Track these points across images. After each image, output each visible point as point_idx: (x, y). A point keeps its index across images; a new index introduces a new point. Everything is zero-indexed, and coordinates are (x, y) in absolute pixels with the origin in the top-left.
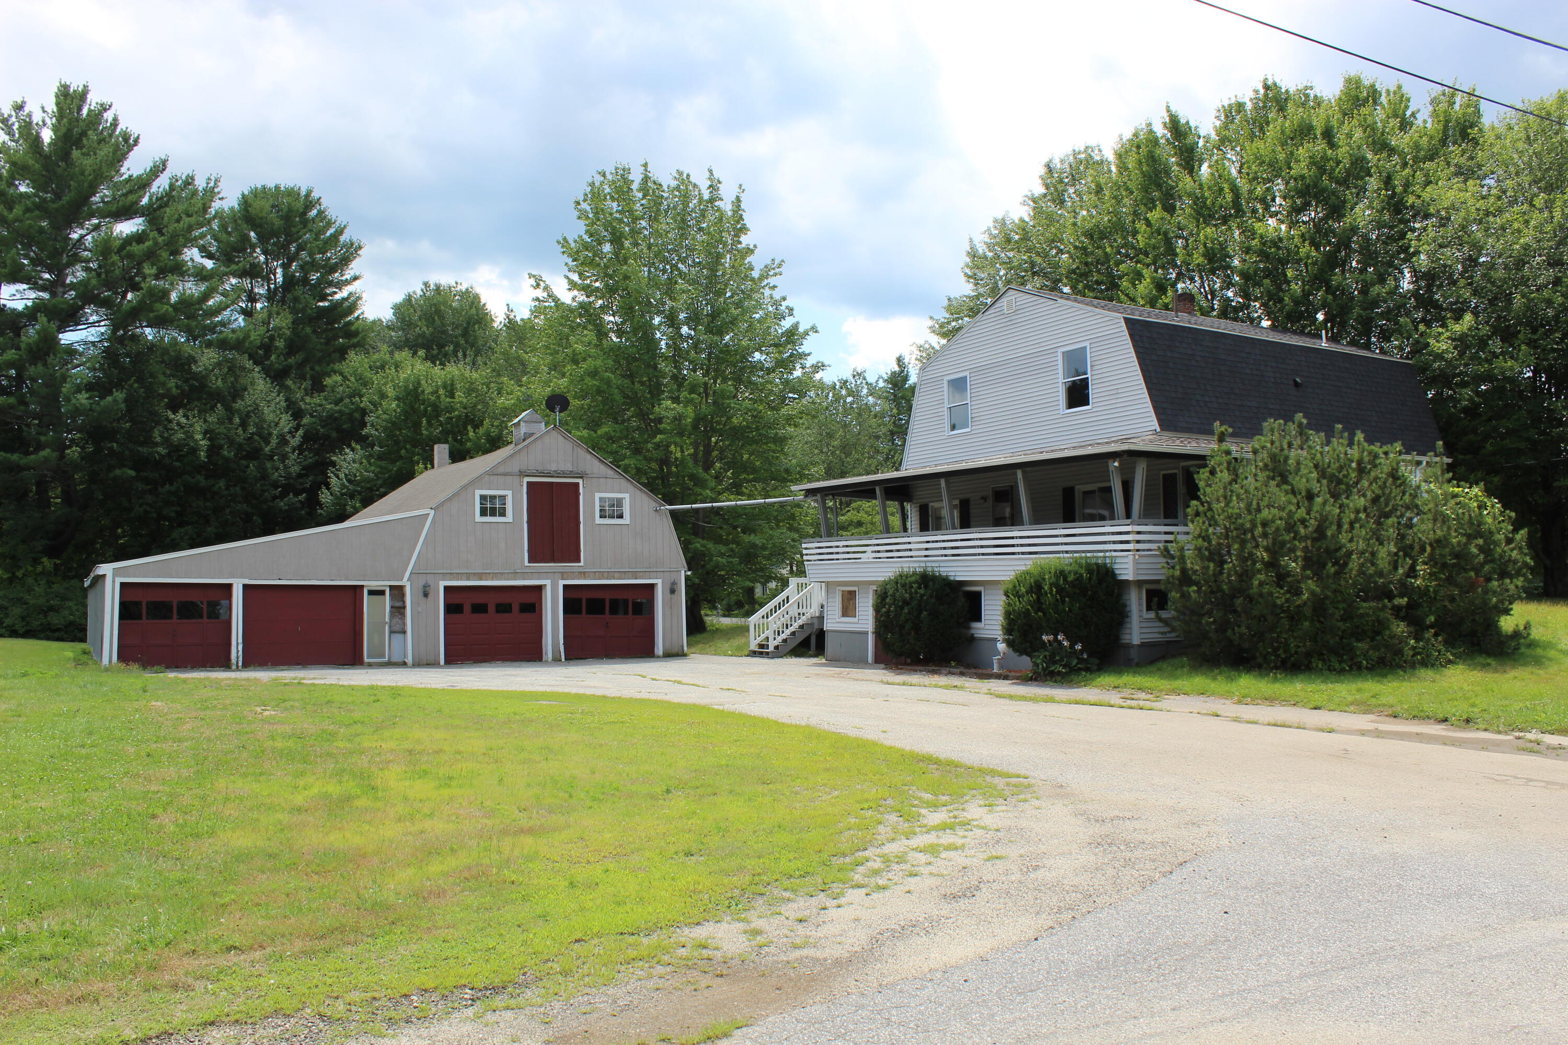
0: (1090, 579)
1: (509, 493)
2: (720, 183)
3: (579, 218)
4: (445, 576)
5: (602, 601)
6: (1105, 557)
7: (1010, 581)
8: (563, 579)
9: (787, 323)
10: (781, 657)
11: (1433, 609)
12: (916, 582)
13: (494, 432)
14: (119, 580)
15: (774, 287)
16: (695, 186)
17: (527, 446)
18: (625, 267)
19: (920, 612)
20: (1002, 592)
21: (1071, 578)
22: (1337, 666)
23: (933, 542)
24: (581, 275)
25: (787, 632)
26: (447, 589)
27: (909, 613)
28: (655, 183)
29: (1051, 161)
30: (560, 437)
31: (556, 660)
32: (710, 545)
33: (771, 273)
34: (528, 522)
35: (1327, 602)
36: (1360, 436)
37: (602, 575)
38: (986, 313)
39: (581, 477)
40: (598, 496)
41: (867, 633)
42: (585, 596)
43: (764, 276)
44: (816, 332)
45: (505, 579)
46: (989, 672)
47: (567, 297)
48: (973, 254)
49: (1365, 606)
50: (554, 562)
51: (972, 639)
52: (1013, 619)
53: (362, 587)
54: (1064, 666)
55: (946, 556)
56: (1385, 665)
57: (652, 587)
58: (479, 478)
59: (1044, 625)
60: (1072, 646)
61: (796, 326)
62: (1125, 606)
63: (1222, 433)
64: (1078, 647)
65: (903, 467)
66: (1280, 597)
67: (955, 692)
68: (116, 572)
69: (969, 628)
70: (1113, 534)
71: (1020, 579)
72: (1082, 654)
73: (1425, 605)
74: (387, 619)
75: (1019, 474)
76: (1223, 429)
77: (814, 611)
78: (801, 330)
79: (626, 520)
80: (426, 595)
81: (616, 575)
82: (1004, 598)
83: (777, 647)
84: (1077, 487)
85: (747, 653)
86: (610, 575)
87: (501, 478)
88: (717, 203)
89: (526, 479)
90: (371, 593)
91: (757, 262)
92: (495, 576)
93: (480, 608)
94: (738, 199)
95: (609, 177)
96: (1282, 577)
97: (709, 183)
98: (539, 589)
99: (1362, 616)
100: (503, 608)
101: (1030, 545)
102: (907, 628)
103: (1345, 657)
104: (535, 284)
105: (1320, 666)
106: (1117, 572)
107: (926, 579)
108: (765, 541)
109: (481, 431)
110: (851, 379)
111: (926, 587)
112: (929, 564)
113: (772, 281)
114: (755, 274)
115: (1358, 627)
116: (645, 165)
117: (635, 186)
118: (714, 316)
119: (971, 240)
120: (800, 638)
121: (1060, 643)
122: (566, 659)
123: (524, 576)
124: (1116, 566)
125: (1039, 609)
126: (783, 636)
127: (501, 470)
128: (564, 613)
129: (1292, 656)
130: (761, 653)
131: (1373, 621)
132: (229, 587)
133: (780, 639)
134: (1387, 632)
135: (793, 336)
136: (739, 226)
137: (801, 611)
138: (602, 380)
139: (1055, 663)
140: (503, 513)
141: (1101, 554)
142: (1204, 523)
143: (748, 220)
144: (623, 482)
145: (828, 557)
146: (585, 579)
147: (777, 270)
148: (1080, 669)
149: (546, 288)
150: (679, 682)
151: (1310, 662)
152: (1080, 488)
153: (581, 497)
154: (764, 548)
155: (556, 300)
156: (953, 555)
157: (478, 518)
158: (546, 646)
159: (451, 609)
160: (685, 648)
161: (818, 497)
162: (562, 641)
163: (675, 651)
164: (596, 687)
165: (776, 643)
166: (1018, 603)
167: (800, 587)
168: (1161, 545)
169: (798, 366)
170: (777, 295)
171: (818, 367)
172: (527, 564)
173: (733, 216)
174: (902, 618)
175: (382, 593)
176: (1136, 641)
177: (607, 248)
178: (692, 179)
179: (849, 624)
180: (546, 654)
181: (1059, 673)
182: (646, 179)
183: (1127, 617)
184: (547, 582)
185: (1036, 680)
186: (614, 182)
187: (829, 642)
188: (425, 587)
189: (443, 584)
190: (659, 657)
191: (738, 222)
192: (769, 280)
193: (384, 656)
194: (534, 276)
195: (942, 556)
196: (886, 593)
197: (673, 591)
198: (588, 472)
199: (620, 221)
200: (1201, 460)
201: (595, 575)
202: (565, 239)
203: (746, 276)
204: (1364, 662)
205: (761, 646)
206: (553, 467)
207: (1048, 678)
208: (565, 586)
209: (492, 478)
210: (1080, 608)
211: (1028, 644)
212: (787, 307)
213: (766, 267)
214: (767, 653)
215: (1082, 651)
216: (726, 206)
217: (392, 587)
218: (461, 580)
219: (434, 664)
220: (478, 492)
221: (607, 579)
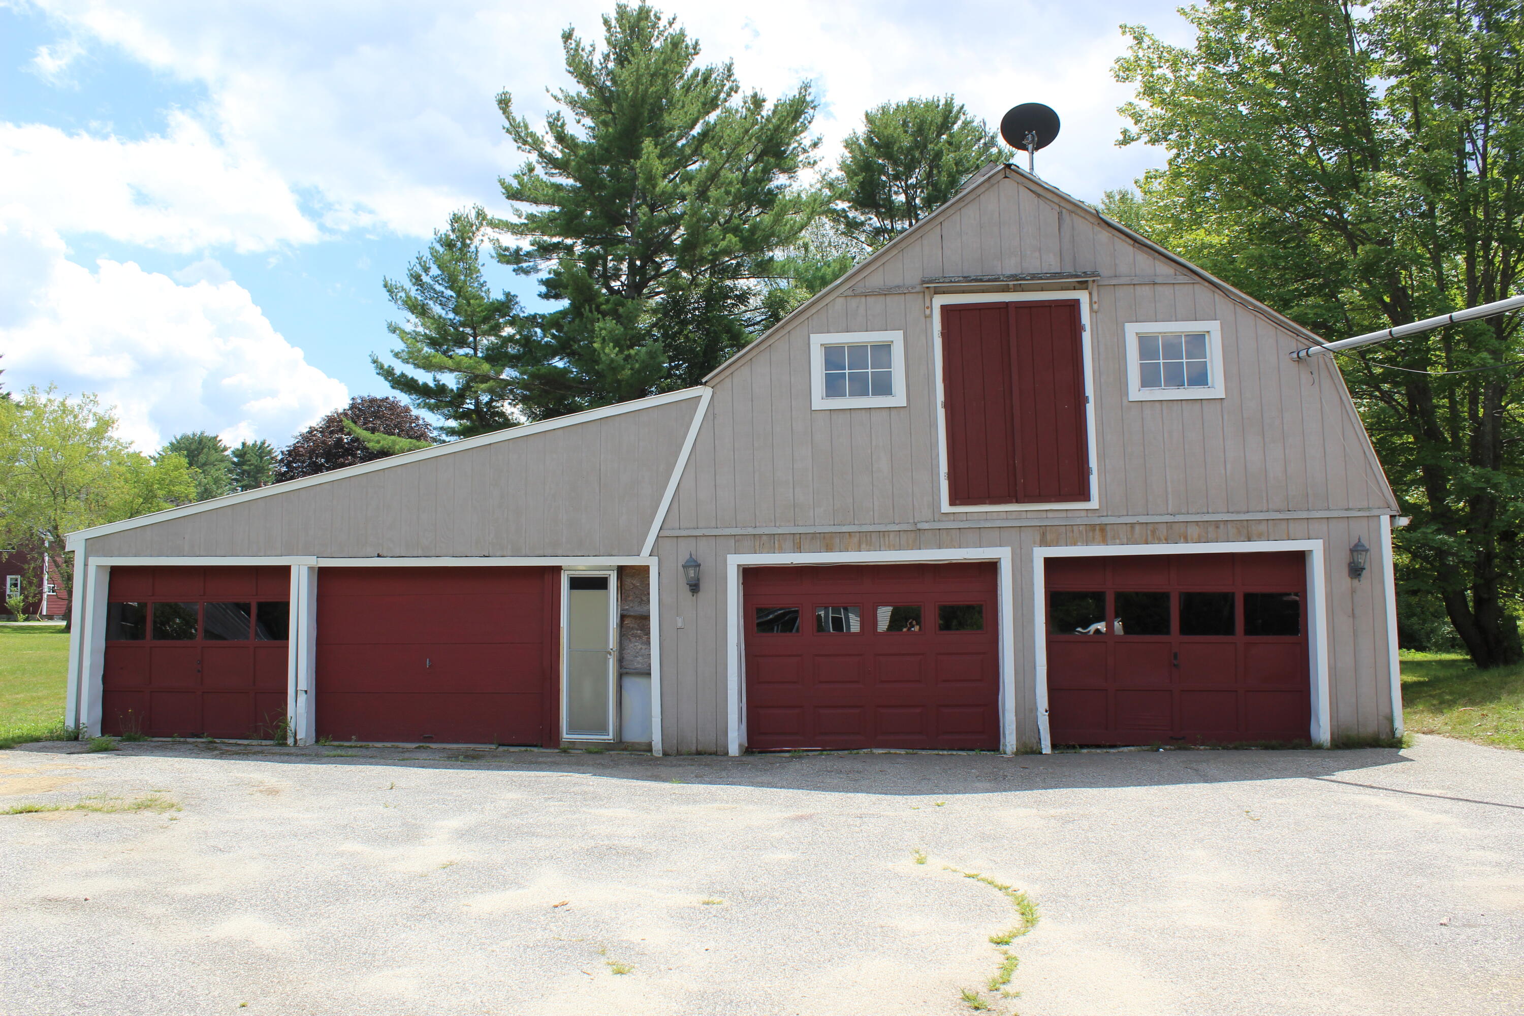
1: (896, 338)
4: (740, 543)
5: (1159, 600)
8: (1044, 543)
14: (96, 562)
17: (939, 221)
26: (749, 574)
30: (1023, 191)
31: (1029, 752)
34: (948, 405)
37: (1152, 531)
39: (1083, 285)
40: (1132, 330)
42: (1109, 585)
45: (892, 548)
50: (1018, 502)
53: (558, 570)
57: (1299, 559)
58: (820, 304)
68: (93, 547)
74: (612, 642)
79: (1217, 388)
80: (695, 587)
81: (1193, 531)
86: (1173, 531)
87: (876, 305)
89: (939, 301)
90: (578, 583)
92: (865, 540)
98: (989, 570)
122: (1054, 746)
123: (940, 538)
127: (875, 282)
128: (1050, 630)
132: (286, 570)
140: (883, 387)
144: (1203, 293)
146: (1105, 541)
153: (1087, 338)
157: (819, 401)
158: (1005, 713)
160: (1401, 728)
163: (1370, 728)
172: (945, 507)
175: (600, 583)
180: (1003, 734)
184: (1003, 555)
188: (692, 567)
189: (735, 562)
190: (1322, 747)
193: (603, 729)
197: (1358, 571)
198: (1104, 271)
201: (1131, 533)
206: (1010, 267)
208: (1050, 563)
209: (853, 302)
217: (622, 571)
218: (781, 550)
219: (715, 754)
220: (818, 341)
221: (1167, 541)
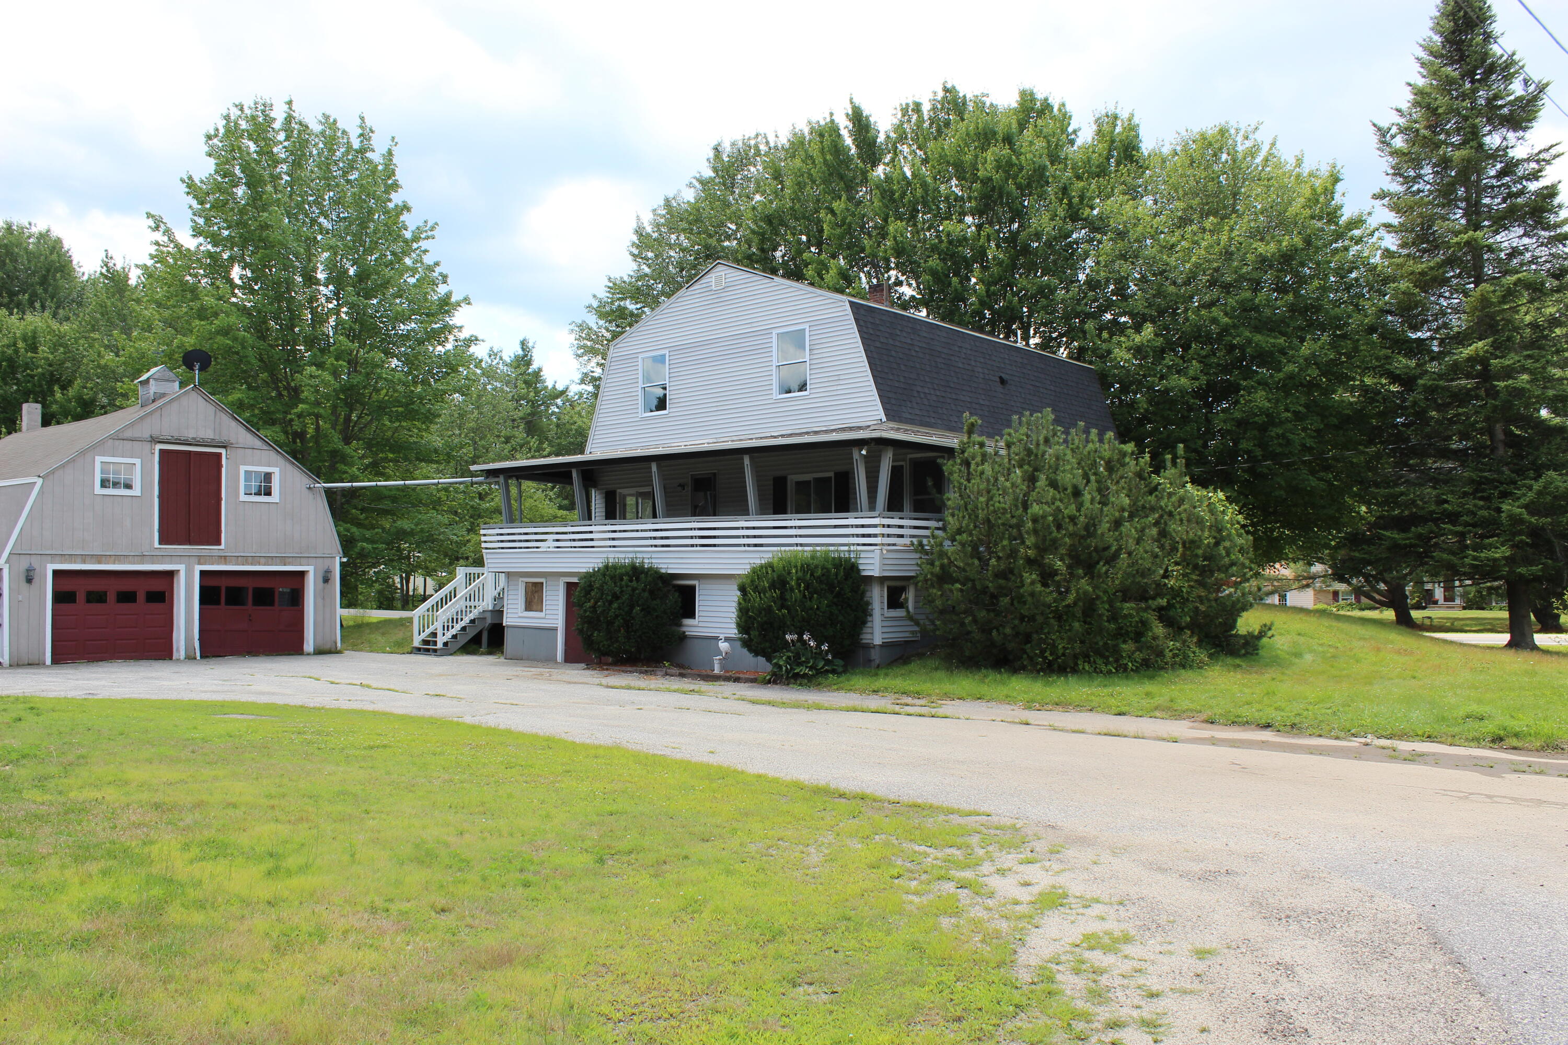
0: (836, 574)
1: (138, 461)
2: (372, 132)
3: (210, 155)
4: (54, 557)
5: (245, 590)
6: (849, 551)
7: (747, 576)
8: (199, 563)
9: (442, 289)
10: (451, 654)
11: (1186, 610)
12: (627, 574)
13: (87, 394)
15: (426, 251)
16: (344, 132)
17: (160, 408)
18: (265, 214)
19: (632, 607)
20: (736, 587)
21: (819, 572)
22: (1104, 668)
23: (620, 531)
24: (207, 220)
25: (458, 627)
26: (56, 573)
27: (619, 608)
28: (300, 124)
29: (719, 145)
30: (200, 398)
31: (190, 658)
32: (354, 529)
33: (423, 236)
34: (159, 496)
35: (1098, 602)
36: (1110, 434)
37: (245, 560)
38: (690, 289)
39: (224, 447)
40: (243, 469)
41: (556, 629)
42: (224, 583)
43: (416, 239)
44: (469, 304)
45: (130, 563)
46: (710, 673)
47: (190, 242)
48: (639, 232)
49: (1128, 607)
50: (190, 544)
51: (683, 637)
52: (750, 617)
54: (811, 668)
55: (656, 546)
56: (1148, 667)
58: (102, 442)
59: (788, 623)
60: (818, 646)
61: (449, 295)
62: (868, 604)
63: (972, 425)
64: (825, 647)
65: (588, 450)
66: (1049, 596)
67: (696, 697)
69: (680, 625)
70: (857, 526)
71: (758, 573)
72: (827, 655)
73: (1178, 606)
75: (747, 460)
76: (972, 420)
77: (487, 604)
78: (453, 300)
79: (275, 497)
80: (29, 580)
81: (262, 560)
82: (739, 593)
83: (446, 644)
84: (789, 477)
85: (409, 650)
86: (254, 560)
87: (128, 444)
88: (369, 155)
89: (159, 447)
91: (411, 221)
92: (118, 558)
93: (97, 597)
94: (390, 153)
95: (248, 112)
96: (1047, 576)
97: (360, 131)
98: (171, 574)
99: (1126, 616)
100: (127, 597)
101: (755, 537)
102: (617, 623)
103: (1111, 659)
104: (153, 225)
105: (1087, 668)
106: (861, 567)
107: (636, 572)
108: (413, 527)
109: (71, 392)
110: (486, 358)
111: (638, 580)
112: (639, 555)
113: (424, 244)
114: (408, 235)
115: (1121, 628)
116: (290, 103)
117: (277, 125)
118: (362, 276)
119: (638, 218)
120: (471, 633)
121: (804, 643)
122: (202, 657)
123: (153, 558)
124: (861, 561)
125: (783, 606)
126: (453, 632)
127: (128, 434)
128: (202, 601)
129: (1059, 657)
130: (428, 650)
131: (1137, 622)
133: (449, 635)
134: (1150, 634)
135: (446, 305)
136: (390, 182)
137: (472, 603)
138: (235, 339)
139: (800, 664)
140: (129, 486)
141: (846, 548)
142: (964, 517)
143: (400, 176)
144: (273, 455)
145: (509, 546)
146: (226, 564)
147: (430, 233)
148: (827, 671)
149: (168, 232)
150: (368, 687)
151: (1076, 664)
152: (793, 478)
153: (224, 470)
154: (412, 533)
155: (178, 246)
156: (663, 546)
157: (98, 490)
158: (178, 641)
159: (60, 597)
160: (339, 645)
161: (501, 479)
162: (197, 636)
163: (327, 647)
164: (273, 694)
165: (445, 639)
166: (758, 599)
167: (470, 579)
168: (915, 541)
169: (451, 338)
170: (428, 260)
171: (473, 340)
172: (157, 545)
173: (384, 170)
174: (611, 613)
176: (878, 641)
177: (240, 191)
178: (339, 125)
179: (533, 619)
180: (178, 650)
181: (805, 676)
182: (289, 119)
183: (871, 615)
184: (181, 568)
185: (775, 683)
186: (254, 118)
187: (509, 637)
188: (28, 571)
189: (51, 567)
190: (309, 654)
191: (389, 178)
192: (420, 244)
194: (153, 216)
195: (652, 546)
196: (590, 586)
197: (326, 580)
198: (232, 441)
199: (258, 162)
200: (949, 452)
201: (237, 560)
202: (190, 178)
203: (399, 236)
204: (1130, 664)
205: (425, 642)
206: (190, 434)
207: (792, 681)
208: (202, 573)
209: (117, 442)
210: (828, 606)
211: (767, 644)
212: (441, 274)
213: (418, 228)
214: (435, 651)
215: (827, 652)
216: (376, 157)
218: (75, 563)
219: (38, 664)
220: (99, 459)
221: (252, 564)
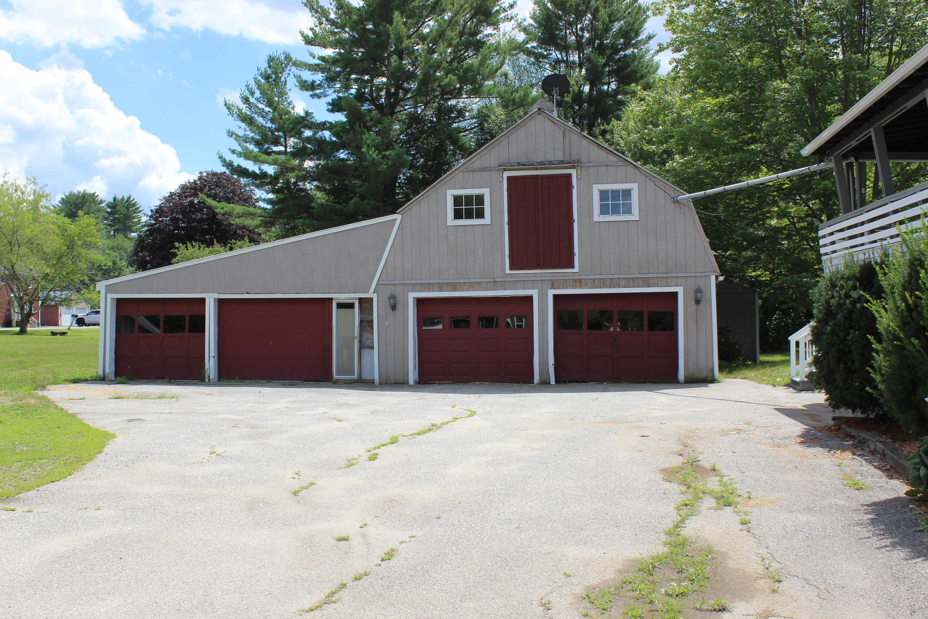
1: (487, 192)
4: (415, 287)
5: (608, 314)
8: (553, 287)
14: (110, 296)
17: (507, 136)
26: (420, 302)
30: (546, 120)
31: (545, 384)
34: (510, 223)
37: (603, 282)
39: (573, 167)
40: (596, 189)
42: (586, 307)
45: (484, 289)
50: (541, 268)
53: (331, 299)
57: (674, 295)
68: (109, 289)
74: (357, 333)
79: (635, 216)
80: (394, 308)
81: (622, 282)
86: (613, 282)
87: (477, 175)
89: (506, 174)
90: (341, 306)
92: (471, 286)
93: (462, 323)
98: (529, 300)
100: (489, 322)
122: (557, 381)
123: (505, 285)
127: (477, 165)
128: (556, 328)
132: (203, 300)
140: (480, 215)
144: (629, 170)
146: (581, 287)
153: (575, 191)
157: (451, 221)
158: (536, 366)
160: (716, 372)
162: (552, 361)
163: (703, 375)
172: (508, 271)
175: (350, 306)
180: (533, 376)
184: (534, 293)
188: (392, 298)
189: (412, 296)
190: (682, 382)
193: (352, 373)
197: (699, 301)
198: (584, 160)
201: (593, 283)
206: (540, 158)
208: (556, 297)
209: (467, 175)
217: (361, 300)
218: (433, 291)
219: (403, 384)
220: (450, 193)
221: (610, 287)
